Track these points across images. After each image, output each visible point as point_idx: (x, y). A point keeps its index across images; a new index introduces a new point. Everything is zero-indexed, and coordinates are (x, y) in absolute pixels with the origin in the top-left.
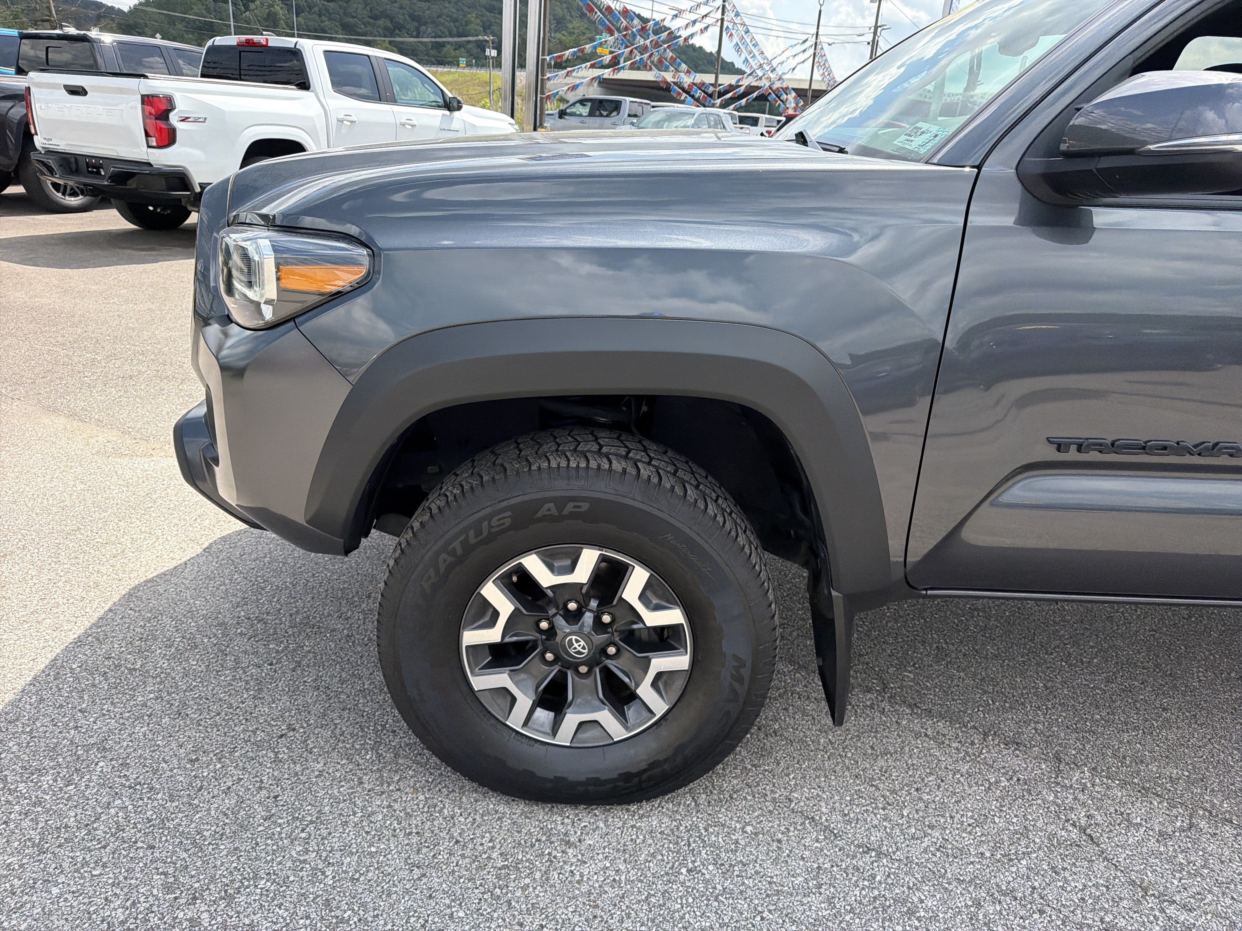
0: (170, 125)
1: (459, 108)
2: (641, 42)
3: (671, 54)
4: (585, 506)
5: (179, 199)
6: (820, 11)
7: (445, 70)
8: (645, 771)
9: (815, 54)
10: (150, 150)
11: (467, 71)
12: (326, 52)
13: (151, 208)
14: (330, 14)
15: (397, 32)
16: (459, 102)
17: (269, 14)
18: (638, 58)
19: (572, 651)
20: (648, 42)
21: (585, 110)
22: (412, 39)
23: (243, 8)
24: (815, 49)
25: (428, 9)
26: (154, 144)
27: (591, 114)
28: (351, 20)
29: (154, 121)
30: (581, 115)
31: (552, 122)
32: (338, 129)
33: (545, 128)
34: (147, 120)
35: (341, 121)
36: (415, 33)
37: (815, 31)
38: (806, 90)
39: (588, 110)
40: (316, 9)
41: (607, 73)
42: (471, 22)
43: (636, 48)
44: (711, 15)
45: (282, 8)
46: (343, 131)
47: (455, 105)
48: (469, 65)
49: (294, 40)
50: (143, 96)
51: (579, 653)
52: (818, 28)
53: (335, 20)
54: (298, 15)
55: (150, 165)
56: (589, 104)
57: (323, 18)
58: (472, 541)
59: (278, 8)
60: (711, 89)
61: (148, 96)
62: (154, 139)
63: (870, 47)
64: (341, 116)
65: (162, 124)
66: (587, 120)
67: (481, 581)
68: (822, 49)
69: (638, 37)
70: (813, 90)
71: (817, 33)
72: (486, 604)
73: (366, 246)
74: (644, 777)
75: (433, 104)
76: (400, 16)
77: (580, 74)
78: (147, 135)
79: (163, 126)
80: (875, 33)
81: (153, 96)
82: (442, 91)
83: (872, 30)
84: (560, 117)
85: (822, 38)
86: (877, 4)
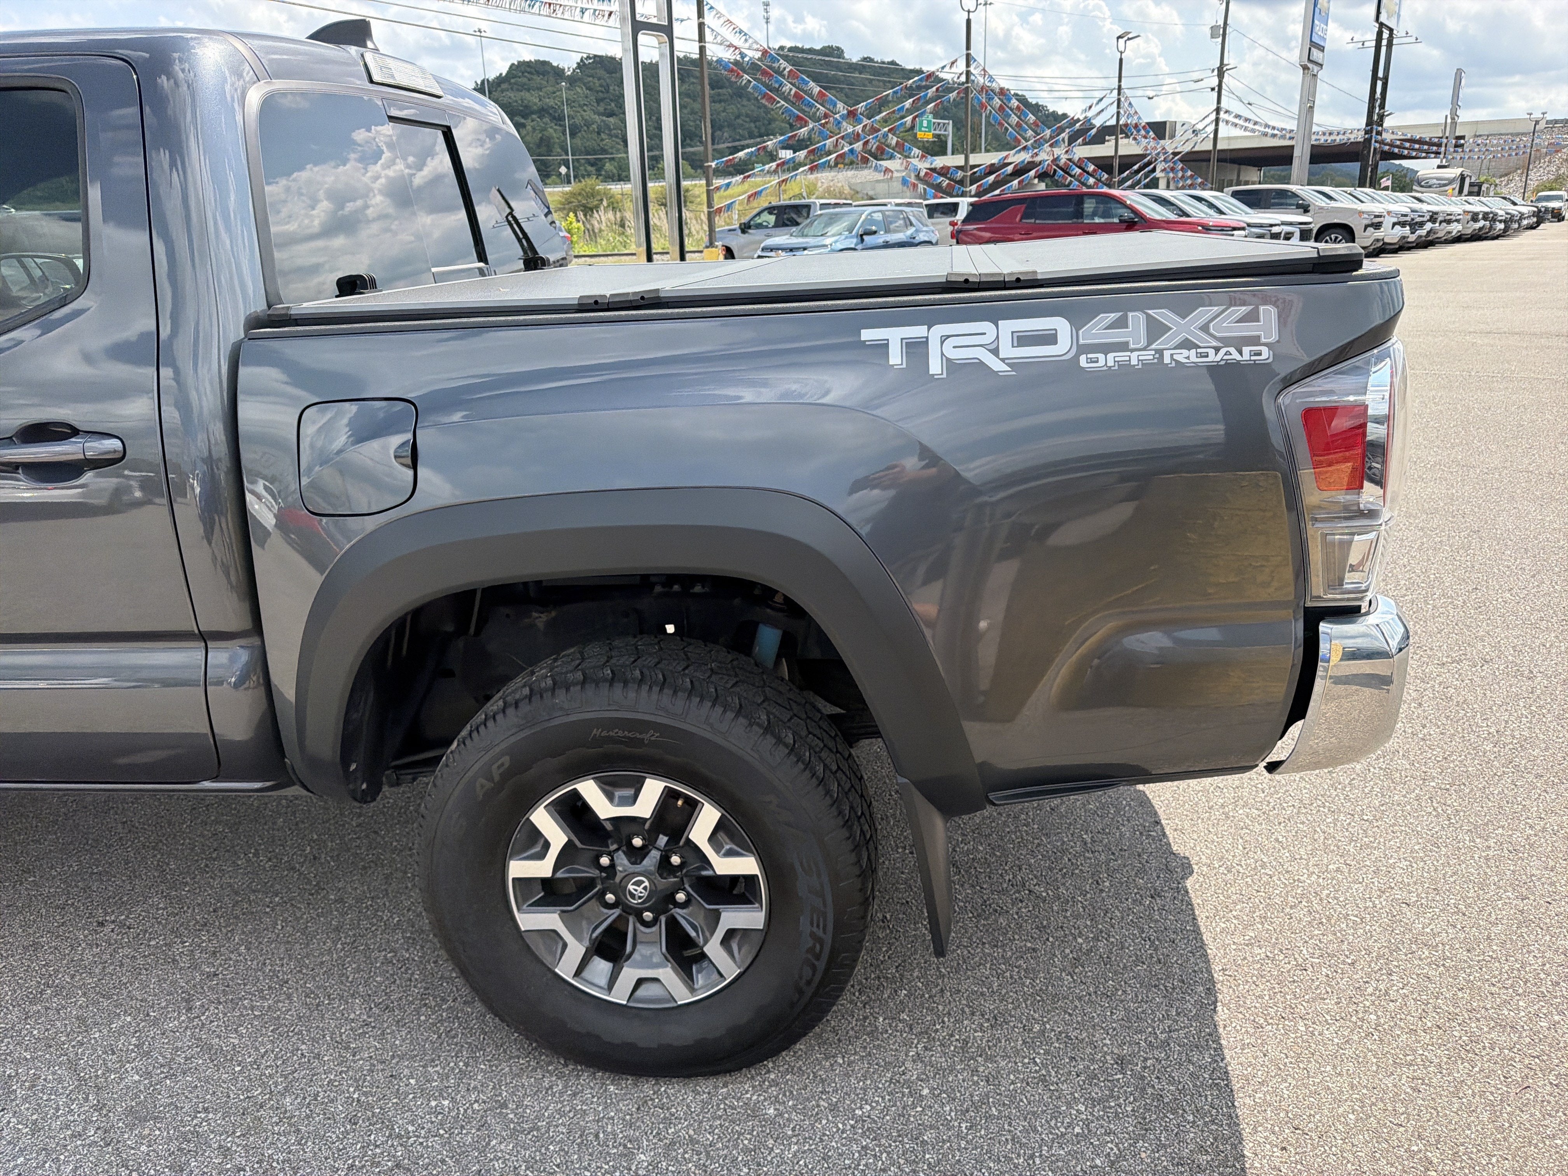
2: (848, 128)
3: (895, 139)
6: (1121, 60)
9: (1118, 113)
14: (610, 130)
18: (846, 149)
20: (859, 128)
21: (772, 220)
24: (1119, 106)
27: (779, 224)
30: (767, 226)
33: (717, 247)
37: (1115, 86)
38: (1112, 157)
39: (776, 220)
40: (595, 126)
43: (843, 138)
45: (555, 130)
52: (1120, 81)
53: (617, 137)
54: (573, 135)
56: (777, 212)
57: (603, 136)
59: (551, 130)
60: (960, 174)
63: (1215, 94)
68: (1132, 104)
69: (844, 124)
70: (1120, 156)
71: (1120, 87)
80: (1220, 75)
83: (1216, 72)
84: (743, 231)
85: (1128, 93)
86: (1220, 40)
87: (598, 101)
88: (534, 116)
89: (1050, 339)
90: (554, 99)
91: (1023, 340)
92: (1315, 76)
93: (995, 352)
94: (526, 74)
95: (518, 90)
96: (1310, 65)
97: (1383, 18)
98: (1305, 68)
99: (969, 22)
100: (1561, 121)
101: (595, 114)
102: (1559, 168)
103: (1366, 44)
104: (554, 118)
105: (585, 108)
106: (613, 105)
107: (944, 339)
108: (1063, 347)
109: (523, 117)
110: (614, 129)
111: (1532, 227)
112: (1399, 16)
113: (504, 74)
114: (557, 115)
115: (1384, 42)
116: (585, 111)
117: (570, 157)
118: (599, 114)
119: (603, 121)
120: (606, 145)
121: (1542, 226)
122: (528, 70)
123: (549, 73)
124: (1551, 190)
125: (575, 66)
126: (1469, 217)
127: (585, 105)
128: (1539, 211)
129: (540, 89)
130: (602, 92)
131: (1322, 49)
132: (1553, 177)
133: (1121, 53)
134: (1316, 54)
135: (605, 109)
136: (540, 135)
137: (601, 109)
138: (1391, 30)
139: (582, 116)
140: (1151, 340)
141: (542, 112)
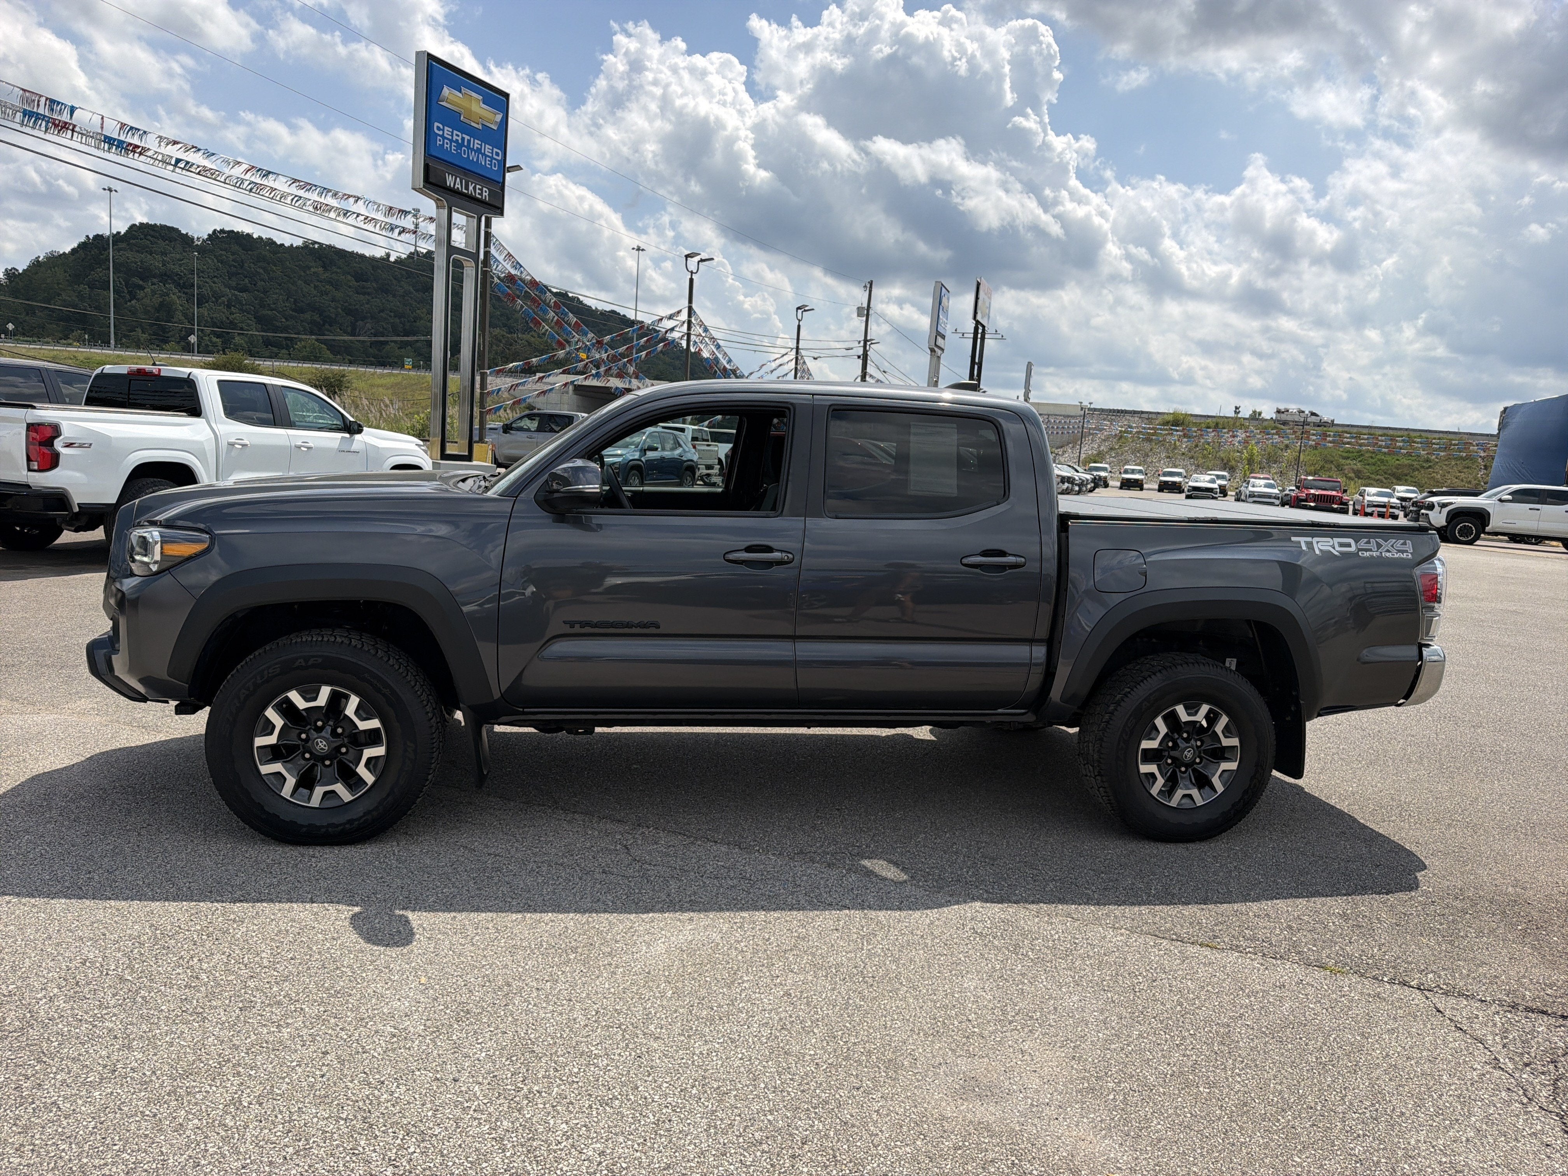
0: (55, 450)
1: (360, 431)
4: (320, 660)
5: (53, 519)
6: (799, 327)
7: (385, 371)
8: (361, 817)
9: (796, 369)
10: (30, 473)
11: (412, 373)
12: (220, 382)
13: (18, 529)
15: (327, 326)
16: (360, 426)
17: (162, 304)
19: (318, 748)
20: (604, 356)
21: (534, 425)
22: (346, 338)
23: (128, 296)
24: (796, 363)
25: (367, 304)
26: (36, 468)
27: (539, 429)
28: (269, 312)
29: (37, 448)
30: (528, 430)
31: (495, 436)
32: (229, 451)
33: (486, 443)
34: (31, 447)
35: (232, 445)
36: (349, 329)
37: (795, 346)
39: (536, 425)
41: (579, 379)
42: (421, 318)
43: (591, 362)
44: (677, 329)
45: (179, 297)
46: (233, 453)
47: (356, 427)
48: (416, 367)
49: (187, 370)
50: (28, 424)
51: (322, 749)
52: (798, 343)
54: (199, 305)
55: (28, 486)
56: (538, 418)
58: (259, 681)
61: (33, 424)
62: (36, 463)
63: (860, 361)
64: (233, 440)
65: (45, 450)
66: (535, 435)
67: (265, 708)
68: (804, 362)
71: (798, 347)
72: (268, 721)
73: (207, 533)
74: (361, 821)
75: (334, 427)
76: (332, 310)
77: (551, 379)
78: (29, 459)
79: (46, 451)
80: (865, 346)
81: (39, 424)
82: (342, 415)
83: (862, 344)
84: (505, 432)
85: (803, 352)
86: (864, 318)
87: (231, 275)
88: (155, 280)
89: (1349, 545)
90: (180, 265)
91: (1342, 545)
92: (939, 357)
93: (1334, 548)
94: (149, 237)
95: (138, 251)
96: (936, 349)
97: (979, 318)
98: (932, 350)
99: (691, 280)
100: (1099, 410)
101: (226, 286)
102: (1099, 446)
103: (965, 335)
104: (179, 285)
105: (215, 279)
106: (247, 280)
107: (1318, 542)
108: (1353, 549)
109: (142, 279)
110: (246, 304)
111: (1091, 491)
112: (989, 317)
113: (122, 233)
114: (181, 282)
115: (979, 336)
116: (214, 283)
117: (196, 327)
118: (230, 288)
119: (233, 295)
120: (235, 318)
121: (1097, 490)
122: (152, 233)
123: (176, 240)
124: (1095, 462)
125: (206, 237)
126: (1059, 480)
127: (215, 277)
128: (1095, 478)
129: (164, 254)
130: (235, 266)
131: (943, 337)
132: (1095, 452)
133: (799, 321)
134: (940, 341)
135: (238, 284)
136: (161, 300)
137: (234, 284)
138: (984, 327)
139: (211, 287)
140: (1378, 549)
141: (165, 277)
